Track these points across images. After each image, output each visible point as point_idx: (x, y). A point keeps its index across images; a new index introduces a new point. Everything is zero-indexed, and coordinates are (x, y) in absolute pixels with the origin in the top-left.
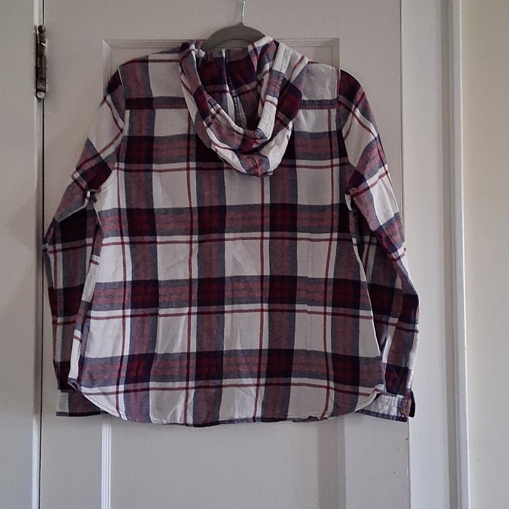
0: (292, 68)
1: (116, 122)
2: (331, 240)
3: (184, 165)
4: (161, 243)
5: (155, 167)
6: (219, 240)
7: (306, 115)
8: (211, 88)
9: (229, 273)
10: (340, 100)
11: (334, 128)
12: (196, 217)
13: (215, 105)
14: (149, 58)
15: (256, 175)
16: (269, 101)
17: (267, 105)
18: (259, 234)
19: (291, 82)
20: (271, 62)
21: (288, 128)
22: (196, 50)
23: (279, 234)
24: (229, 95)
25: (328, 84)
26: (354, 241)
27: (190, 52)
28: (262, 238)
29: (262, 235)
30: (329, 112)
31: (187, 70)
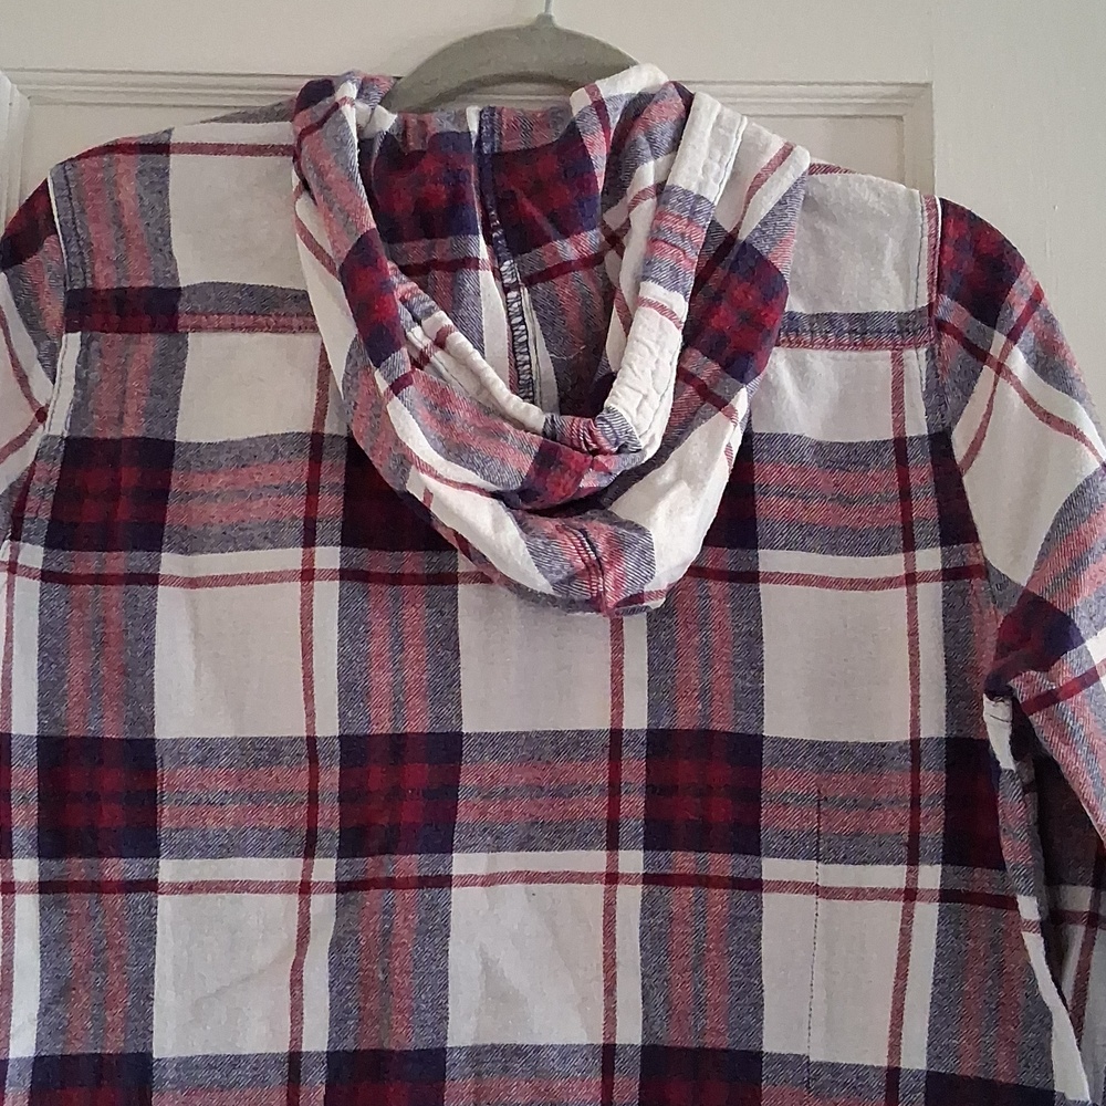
0: (745, 184)
1: (23, 380)
2: (910, 895)
3: (292, 558)
4: (175, 889)
5: (170, 563)
6: (423, 882)
7: (801, 372)
8: (416, 251)
9: (462, 1032)
10: (940, 312)
11: (917, 425)
12: (330, 779)
13: (428, 313)
14: (174, 139)
15: (595, 603)
16: (651, 304)
17: (646, 320)
18: (596, 860)
19: (743, 236)
20: (660, 160)
21: (731, 415)
22: (363, 107)
23: (684, 861)
24: (486, 277)
25: (891, 250)
26: (1029, 908)
27: (336, 107)
28: (612, 878)
29: (613, 862)
30: (898, 362)
31: (321, 174)
